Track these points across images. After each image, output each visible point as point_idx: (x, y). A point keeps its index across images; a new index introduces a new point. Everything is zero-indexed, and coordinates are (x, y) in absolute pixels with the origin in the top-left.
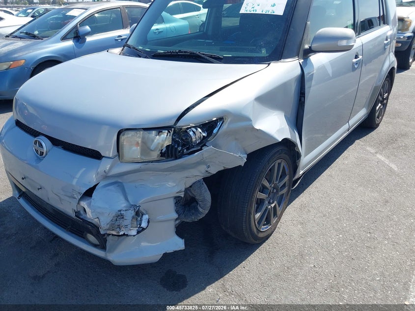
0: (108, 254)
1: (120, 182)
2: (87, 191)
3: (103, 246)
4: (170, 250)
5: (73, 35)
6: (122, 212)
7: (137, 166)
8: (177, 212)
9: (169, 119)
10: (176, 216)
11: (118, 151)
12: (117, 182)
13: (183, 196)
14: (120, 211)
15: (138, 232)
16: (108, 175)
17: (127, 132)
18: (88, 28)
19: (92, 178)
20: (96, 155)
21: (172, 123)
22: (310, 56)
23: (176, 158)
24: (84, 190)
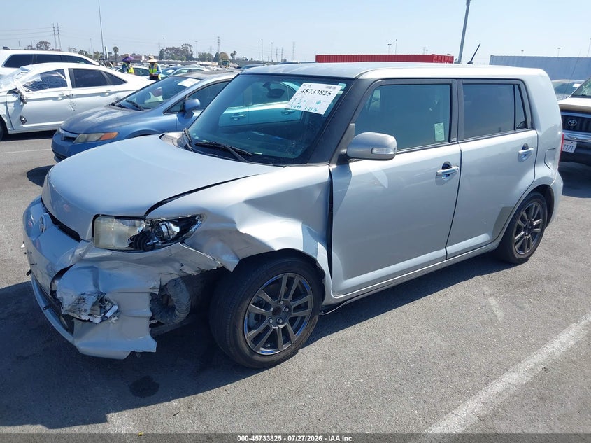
0: (75, 340)
1: (96, 268)
2: (61, 271)
3: (70, 329)
4: (139, 349)
5: (179, 109)
6: (85, 296)
7: (108, 253)
8: (152, 310)
9: (140, 209)
10: (150, 314)
11: (93, 236)
12: (93, 267)
13: (157, 293)
14: (83, 294)
15: (102, 321)
16: (83, 258)
17: (103, 218)
18: (197, 101)
19: (68, 259)
20: (76, 237)
21: (142, 214)
22: (351, 162)
23: (145, 251)
24: (58, 269)
